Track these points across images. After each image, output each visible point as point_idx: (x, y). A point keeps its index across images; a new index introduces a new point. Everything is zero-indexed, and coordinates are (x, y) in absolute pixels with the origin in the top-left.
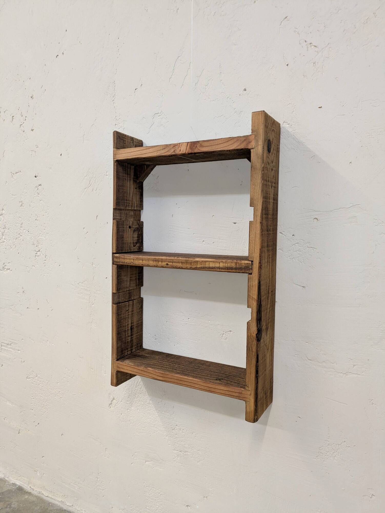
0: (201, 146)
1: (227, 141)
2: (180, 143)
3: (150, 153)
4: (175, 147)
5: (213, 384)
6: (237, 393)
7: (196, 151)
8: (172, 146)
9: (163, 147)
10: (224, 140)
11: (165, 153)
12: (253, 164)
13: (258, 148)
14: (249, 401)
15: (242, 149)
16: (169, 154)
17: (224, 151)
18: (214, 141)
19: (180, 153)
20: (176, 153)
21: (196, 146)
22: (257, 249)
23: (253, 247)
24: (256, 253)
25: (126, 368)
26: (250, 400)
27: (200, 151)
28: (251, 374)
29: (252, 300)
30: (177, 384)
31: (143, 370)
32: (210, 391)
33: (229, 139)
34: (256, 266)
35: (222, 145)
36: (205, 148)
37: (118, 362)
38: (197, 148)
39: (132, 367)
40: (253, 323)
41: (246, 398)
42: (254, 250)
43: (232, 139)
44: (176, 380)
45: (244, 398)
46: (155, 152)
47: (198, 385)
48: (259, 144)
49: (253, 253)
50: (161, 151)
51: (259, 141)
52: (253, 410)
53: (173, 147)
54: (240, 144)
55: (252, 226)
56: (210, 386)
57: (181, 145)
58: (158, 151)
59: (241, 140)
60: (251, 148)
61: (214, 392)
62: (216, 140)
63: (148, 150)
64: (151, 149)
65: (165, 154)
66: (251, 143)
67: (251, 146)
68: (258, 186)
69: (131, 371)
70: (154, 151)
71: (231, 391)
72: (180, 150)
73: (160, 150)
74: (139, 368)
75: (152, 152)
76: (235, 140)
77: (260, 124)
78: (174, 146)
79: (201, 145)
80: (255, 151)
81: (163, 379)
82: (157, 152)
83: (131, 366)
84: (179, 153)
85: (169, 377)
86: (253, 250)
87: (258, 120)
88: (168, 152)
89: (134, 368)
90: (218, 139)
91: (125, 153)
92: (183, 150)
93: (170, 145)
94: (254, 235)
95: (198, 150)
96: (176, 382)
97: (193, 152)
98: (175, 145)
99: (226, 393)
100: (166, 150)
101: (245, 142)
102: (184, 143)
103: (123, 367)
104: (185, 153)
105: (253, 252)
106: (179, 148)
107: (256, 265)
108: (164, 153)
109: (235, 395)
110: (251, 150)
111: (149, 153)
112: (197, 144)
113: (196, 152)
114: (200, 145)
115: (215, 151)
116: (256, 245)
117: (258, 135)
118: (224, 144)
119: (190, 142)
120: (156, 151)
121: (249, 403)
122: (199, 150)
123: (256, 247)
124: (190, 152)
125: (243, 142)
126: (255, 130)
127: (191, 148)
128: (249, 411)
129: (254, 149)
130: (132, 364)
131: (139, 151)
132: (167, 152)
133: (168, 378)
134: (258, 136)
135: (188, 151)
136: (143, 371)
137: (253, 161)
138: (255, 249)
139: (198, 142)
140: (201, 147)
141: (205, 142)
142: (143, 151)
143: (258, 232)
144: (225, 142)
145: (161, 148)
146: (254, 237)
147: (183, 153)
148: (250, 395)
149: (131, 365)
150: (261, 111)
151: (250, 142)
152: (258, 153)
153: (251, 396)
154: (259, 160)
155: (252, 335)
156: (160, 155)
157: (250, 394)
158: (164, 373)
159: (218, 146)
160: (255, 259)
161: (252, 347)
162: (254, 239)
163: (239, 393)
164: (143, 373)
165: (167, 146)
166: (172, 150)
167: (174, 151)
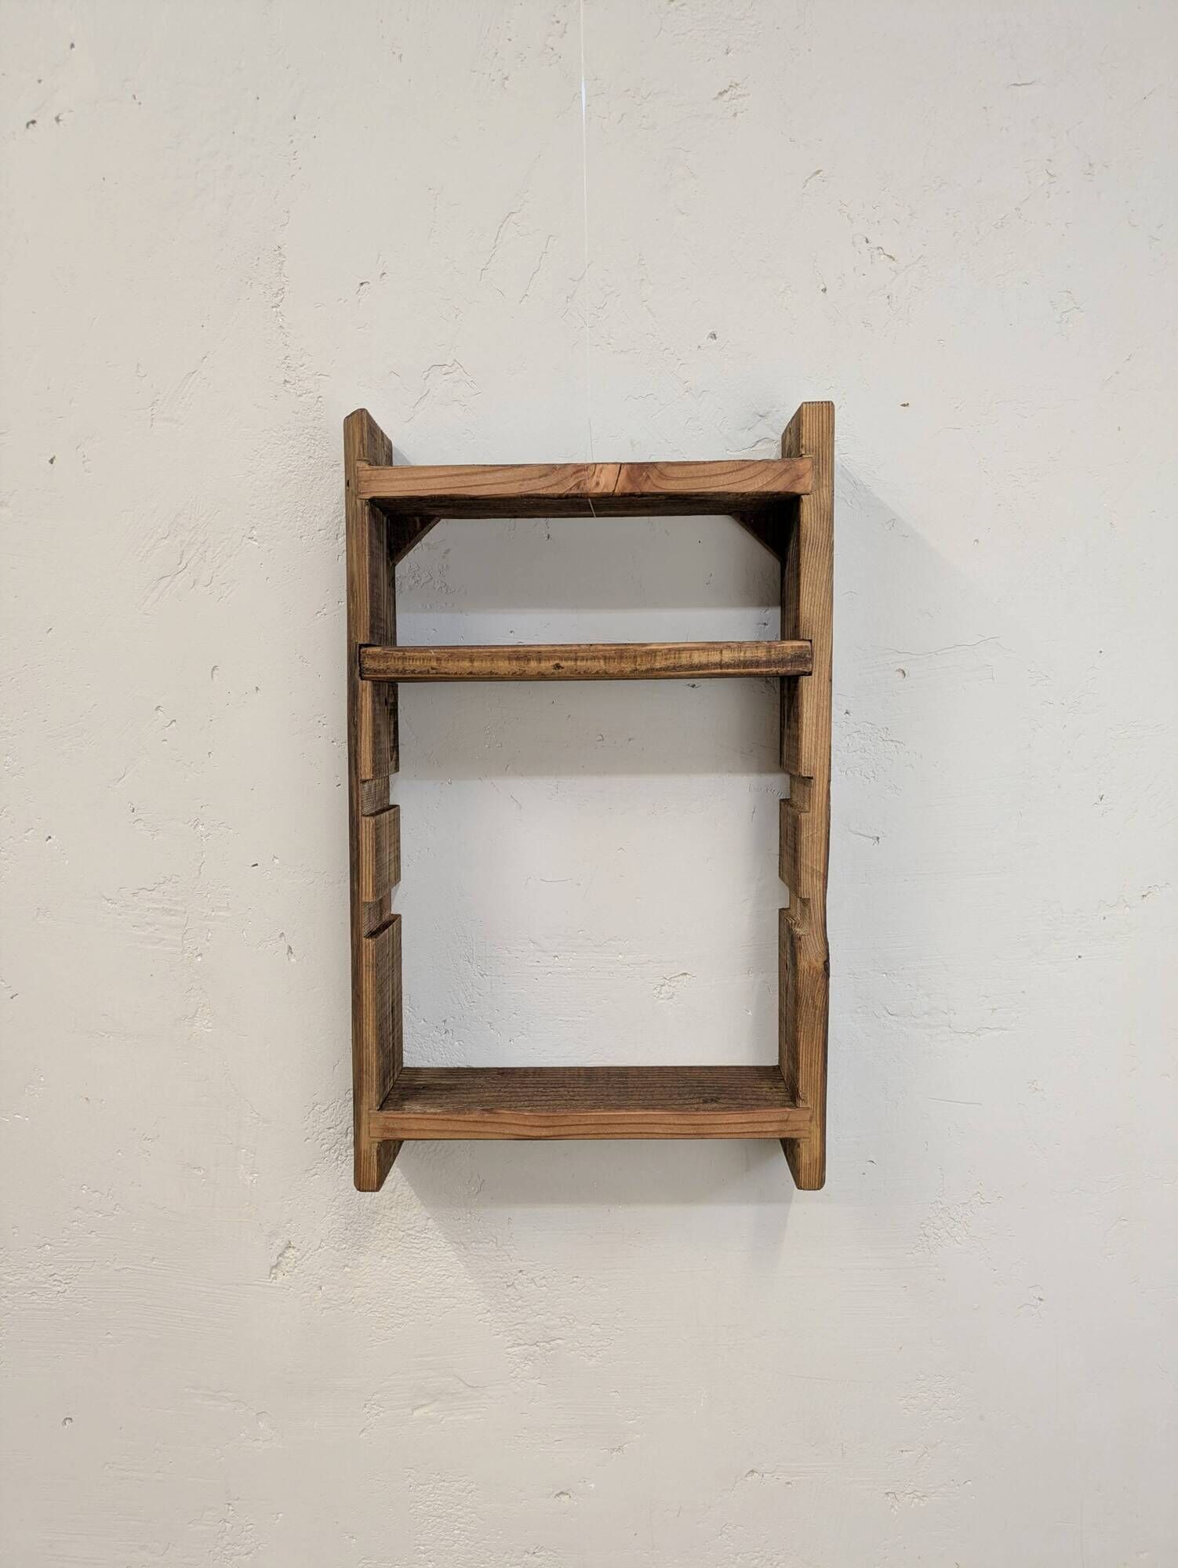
0: (663, 476)
1: (737, 470)
2: (595, 464)
3: (498, 483)
4: (580, 474)
5: (707, 1113)
6: (776, 1121)
7: (647, 488)
8: (570, 470)
9: (540, 470)
10: (727, 467)
11: (548, 487)
12: (809, 533)
13: (821, 494)
14: (808, 1136)
15: (778, 493)
16: (560, 492)
17: (729, 494)
18: (699, 467)
19: (599, 490)
20: (584, 491)
21: (648, 477)
22: (823, 746)
23: (813, 743)
24: (820, 758)
25: (415, 1128)
26: (810, 1132)
27: (659, 491)
28: (811, 1066)
29: (812, 876)
30: (598, 1136)
31: (482, 1120)
32: (700, 1134)
33: (744, 465)
34: (821, 791)
35: (723, 479)
36: (673, 482)
37: (384, 1113)
38: (649, 482)
39: (441, 1117)
40: (815, 935)
41: (801, 1130)
42: (816, 750)
43: (749, 466)
44: (593, 1127)
45: (796, 1130)
46: (512, 482)
47: (663, 1126)
48: (824, 482)
49: (813, 758)
50: (534, 481)
51: (824, 476)
52: (818, 1156)
53: (574, 473)
54: (774, 480)
55: (810, 687)
56: (696, 1122)
57: (601, 470)
58: (525, 482)
59: (775, 470)
60: (803, 492)
61: (712, 1134)
62: (704, 463)
63: (488, 476)
64: (499, 474)
65: (548, 492)
66: (802, 480)
67: (802, 488)
68: (824, 589)
69: (438, 1131)
70: (512, 479)
71: (758, 1122)
72: (598, 484)
73: (530, 479)
74: (467, 1116)
75: (503, 483)
76: (760, 468)
77: (824, 435)
78: (577, 472)
79: (662, 474)
80: (812, 499)
81: (552, 1133)
82: (522, 485)
83: (436, 1117)
84: (595, 491)
85: (569, 1123)
86: (813, 749)
87: (820, 424)
88: (556, 484)
89: (448, 1120)
90: (710, 462)
91: (407, 479)
92: (605, 483)
93: (566, 465)
94: (815, 711)
95: (654, 487)
96: (593, 1132)
97: (637, 491)
98: (580, 469)
99: (745, 1130)
100: (552, 479)
101: (787, 475)
102: (607, 464)
103: (406, 1125)
104: (614, 491)
105: (813, 754)
106: (595, 477)
107: (821, 787)
108: (543, 488)
109: (771, 1129)
110: (802, 496)
111: (491, 484)
112: (650, 469)
113: (646, 491)
114: (658, 473)
115: (702, 493)
116: (820, 738)
117: (821, 461)
118: (728, 475)
119: (628, 463)
120: (519, 481)
121: (808, 1140)
122: (657, 487)
123: (819, 742)
124: (628, 491)
125: (781, 475)
126: (811, 447)
127: (630, 478)
128: (808, 1162)
129: (812, 496)
130: (439, 1111)
131: (456, 478)
132: (556, 487)
133: (568, 1125)
134: (821, 464)
135: (624, 487)
136: (479, 1125)
137: (809, 525)
138: (819, 747)
139: (654, 464)
140: (663, 479)
141: (674, 468)
142: (473, 478)
143: (825, 703)
144: (732, 470)
145: (536, 473)
146: (815, 715)
147: (605, 491)
148: (810, 1121)
149: (436, 1114)
150: (826, 402)
151: (799, 477)
152: (822, 507)
153: (814, 1122)
154: (825, 523)
155: (812, 967)
156: (531, 492)
157: (811, 1118)
158: (552, 1114)
159: (712, 479)
160: (818, 773)
161: (813, 998)
162: (815, 721)
163: (781, 1121)
164: (482, 1129)
165: (553, 468)
166: (572, 483)
167: (578, 485)
